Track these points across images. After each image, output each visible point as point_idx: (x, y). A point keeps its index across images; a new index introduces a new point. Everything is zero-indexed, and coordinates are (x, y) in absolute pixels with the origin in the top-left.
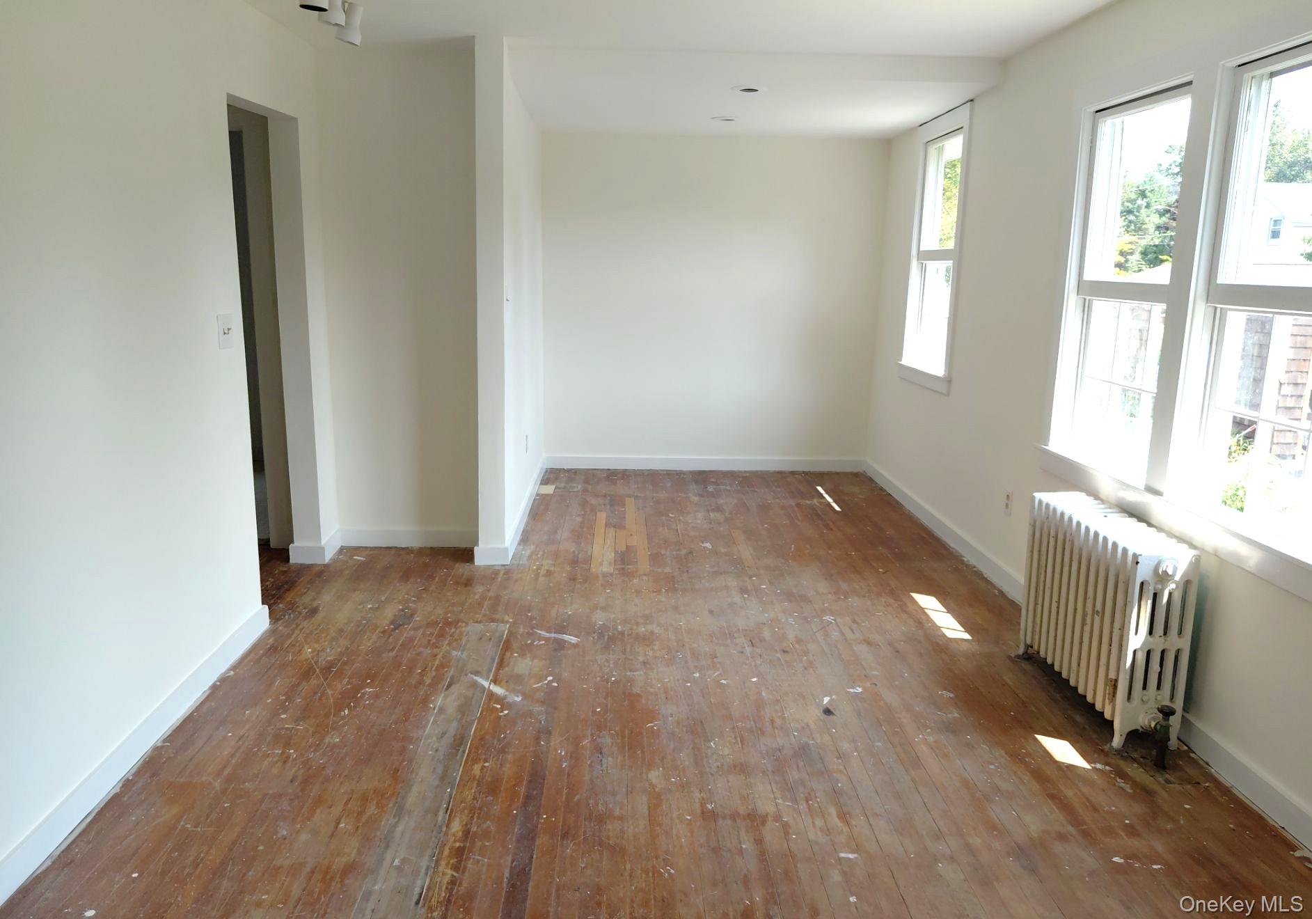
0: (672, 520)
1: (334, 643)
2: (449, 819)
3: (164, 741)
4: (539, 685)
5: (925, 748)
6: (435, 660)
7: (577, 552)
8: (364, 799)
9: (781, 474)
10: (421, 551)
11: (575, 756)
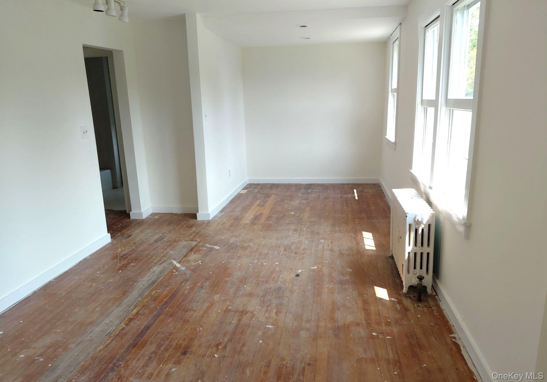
0: (285, 203)
1: (130, 248)
2: (134, 309)
3: (54, 279)
4: (194, 264)
5: (326, 290)
6: (162, 254)
7: (239, 215)
8: (109, 301)
9: (343, 185)
10: (180, 215)
11: (191, 289)
